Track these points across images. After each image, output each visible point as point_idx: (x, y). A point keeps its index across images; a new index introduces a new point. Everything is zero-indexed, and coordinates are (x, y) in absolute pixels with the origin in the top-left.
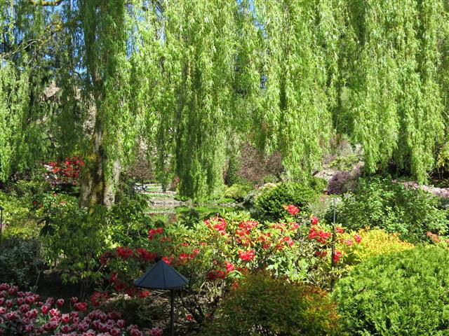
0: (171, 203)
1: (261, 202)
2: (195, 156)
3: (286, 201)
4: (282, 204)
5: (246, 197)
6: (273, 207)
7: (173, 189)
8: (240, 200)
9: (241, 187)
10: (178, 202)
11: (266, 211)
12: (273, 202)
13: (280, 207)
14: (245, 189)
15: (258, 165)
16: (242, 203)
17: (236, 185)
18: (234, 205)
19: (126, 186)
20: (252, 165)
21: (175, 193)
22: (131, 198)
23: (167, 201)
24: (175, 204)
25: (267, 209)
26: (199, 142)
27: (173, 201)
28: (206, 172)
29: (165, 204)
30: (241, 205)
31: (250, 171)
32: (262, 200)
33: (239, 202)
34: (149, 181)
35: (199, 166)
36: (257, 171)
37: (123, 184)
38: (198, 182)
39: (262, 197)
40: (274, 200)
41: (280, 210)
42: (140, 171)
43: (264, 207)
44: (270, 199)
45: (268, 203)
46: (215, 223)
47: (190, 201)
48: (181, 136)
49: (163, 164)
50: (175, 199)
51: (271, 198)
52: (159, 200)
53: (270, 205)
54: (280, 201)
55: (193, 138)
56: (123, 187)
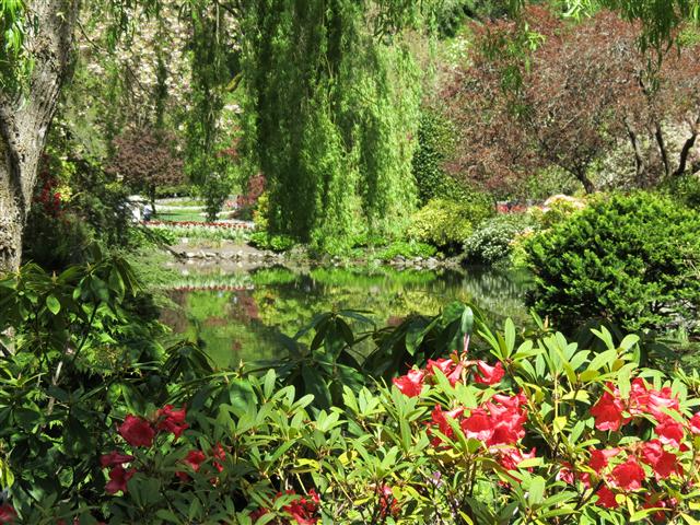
0: (237, 258)
1: (535, 259)
2: (318, 102)
3: (622, 255)
4: (606, 264)
5: (470, 238)
6: (577, 277)
7: (243, 214)
8: (451, 247)
9: (455, 207)
10: (261, 254)
11: (551, 289)
12: (576, 260)
13: (599, 277)
14: (468, 215)
15: (517, 138)
16: (458, 259)
17: (440, 202)
18: (432, 263)
19: (97, 204)
20: (494, 137)
21: (251, 225)
22: (111, 242)
23: (228, 251)
24: (251, 259)
25: (556, 281)
26: (334, 54)
27: (244, 251)
28: (356, 153)
29: (219, 258)
30: (453, 263)
31: (489, 157)
32: (540, 251)
33: (449, 255)
34: (171, 189)
35: (333, 134)
36: (512, 157)
37: (84, 197)
38: (326, 188)
39: (539, 240)
40: (580, 251)
41: (599, 286)
42: (145, 159)
43: (544, 274)
44: (567, 249)
45: (559, 263)
46: (466, 398)
47: (298, 250)
48: (271, 31)
49: (210, 130)
50: (252, 244)
51: (571, 245)
52: (203, 247)
53: (567, 269)
54: (601, 255)
55: (314, 40)
56: (87, 206)
